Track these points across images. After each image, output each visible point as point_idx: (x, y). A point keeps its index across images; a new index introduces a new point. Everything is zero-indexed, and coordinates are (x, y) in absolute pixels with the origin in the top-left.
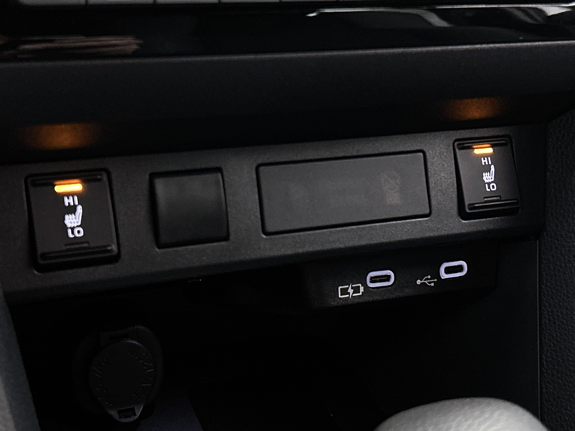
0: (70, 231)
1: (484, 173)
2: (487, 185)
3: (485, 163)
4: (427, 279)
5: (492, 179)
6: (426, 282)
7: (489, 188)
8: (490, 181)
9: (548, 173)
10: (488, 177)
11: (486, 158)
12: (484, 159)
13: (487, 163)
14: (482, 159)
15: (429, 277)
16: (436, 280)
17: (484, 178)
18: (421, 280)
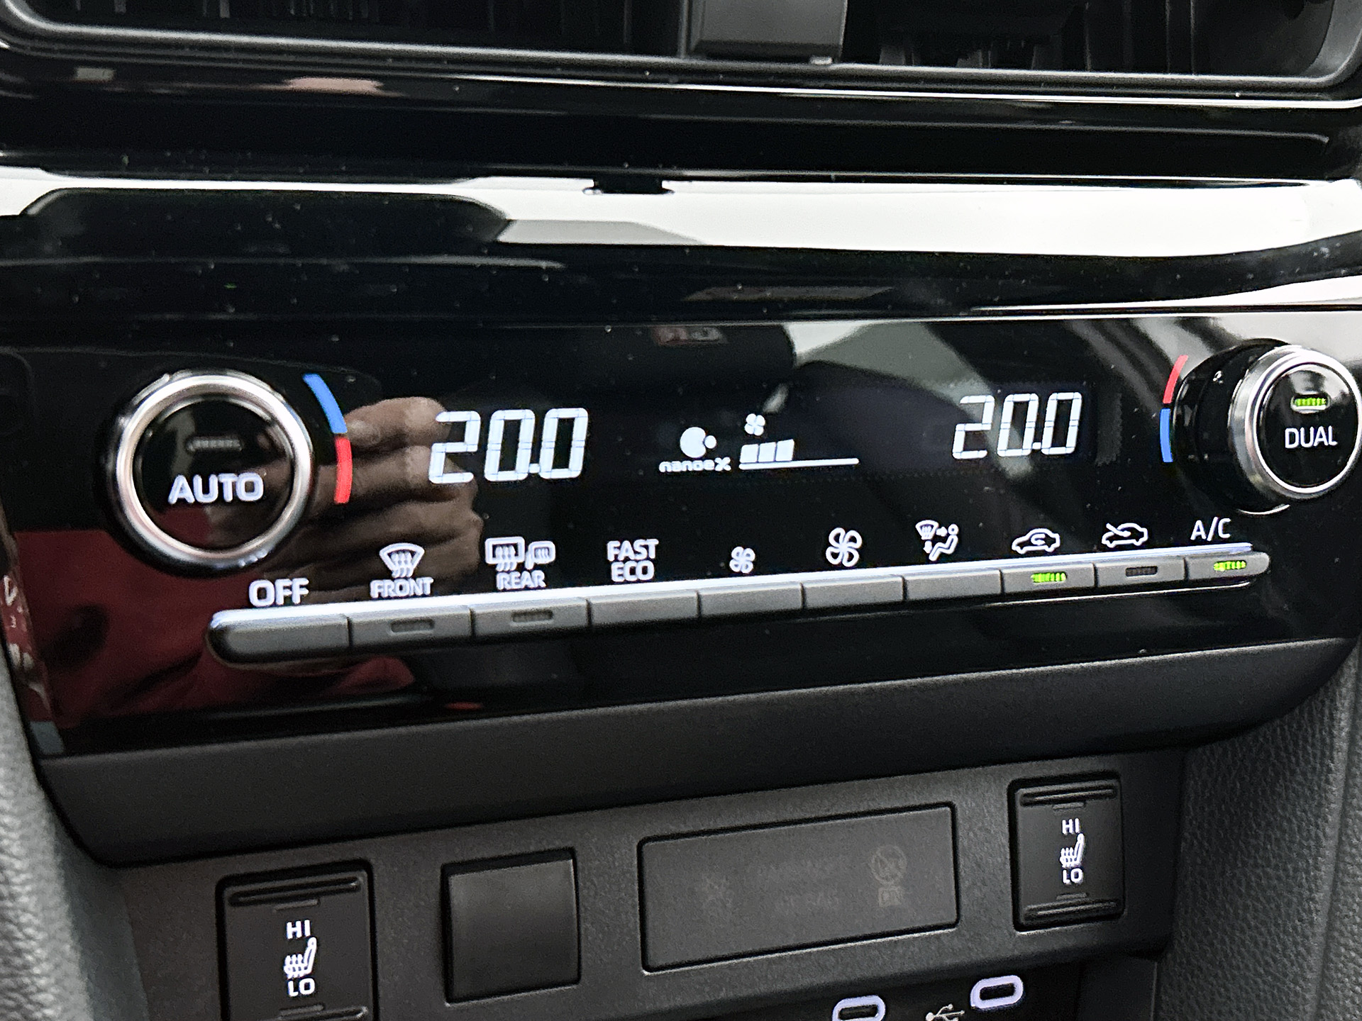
0: (291, 985)
1: (1063, 850)
2: (1065, 872)
3: (1068, 830)
4: (946, 1011)
5: (1075, 860)
6: (944, 1016)
7: (1069, 878)
8: (1073, 864)
9: (1183, 844)
10: (1071, 858)
11: (1071, 821)
12: (1068, 823)
13: (1071, 831)
14: (1064, 822)
15: (950, 1007)
16: (962, 1012)
17: (1062, 859)
18: (935, 1014)
